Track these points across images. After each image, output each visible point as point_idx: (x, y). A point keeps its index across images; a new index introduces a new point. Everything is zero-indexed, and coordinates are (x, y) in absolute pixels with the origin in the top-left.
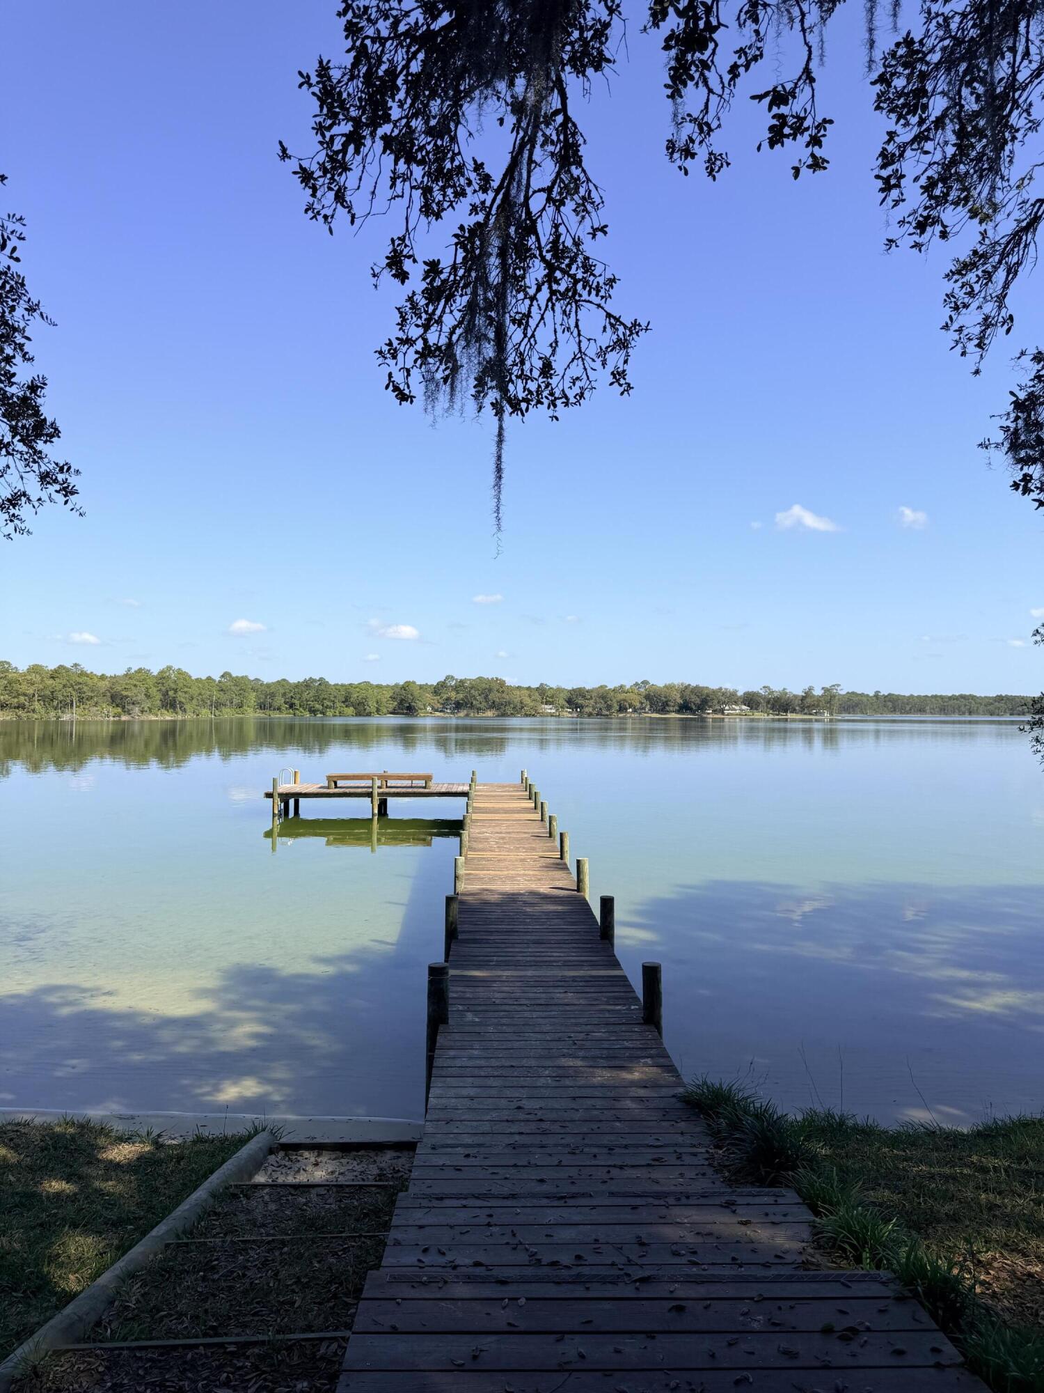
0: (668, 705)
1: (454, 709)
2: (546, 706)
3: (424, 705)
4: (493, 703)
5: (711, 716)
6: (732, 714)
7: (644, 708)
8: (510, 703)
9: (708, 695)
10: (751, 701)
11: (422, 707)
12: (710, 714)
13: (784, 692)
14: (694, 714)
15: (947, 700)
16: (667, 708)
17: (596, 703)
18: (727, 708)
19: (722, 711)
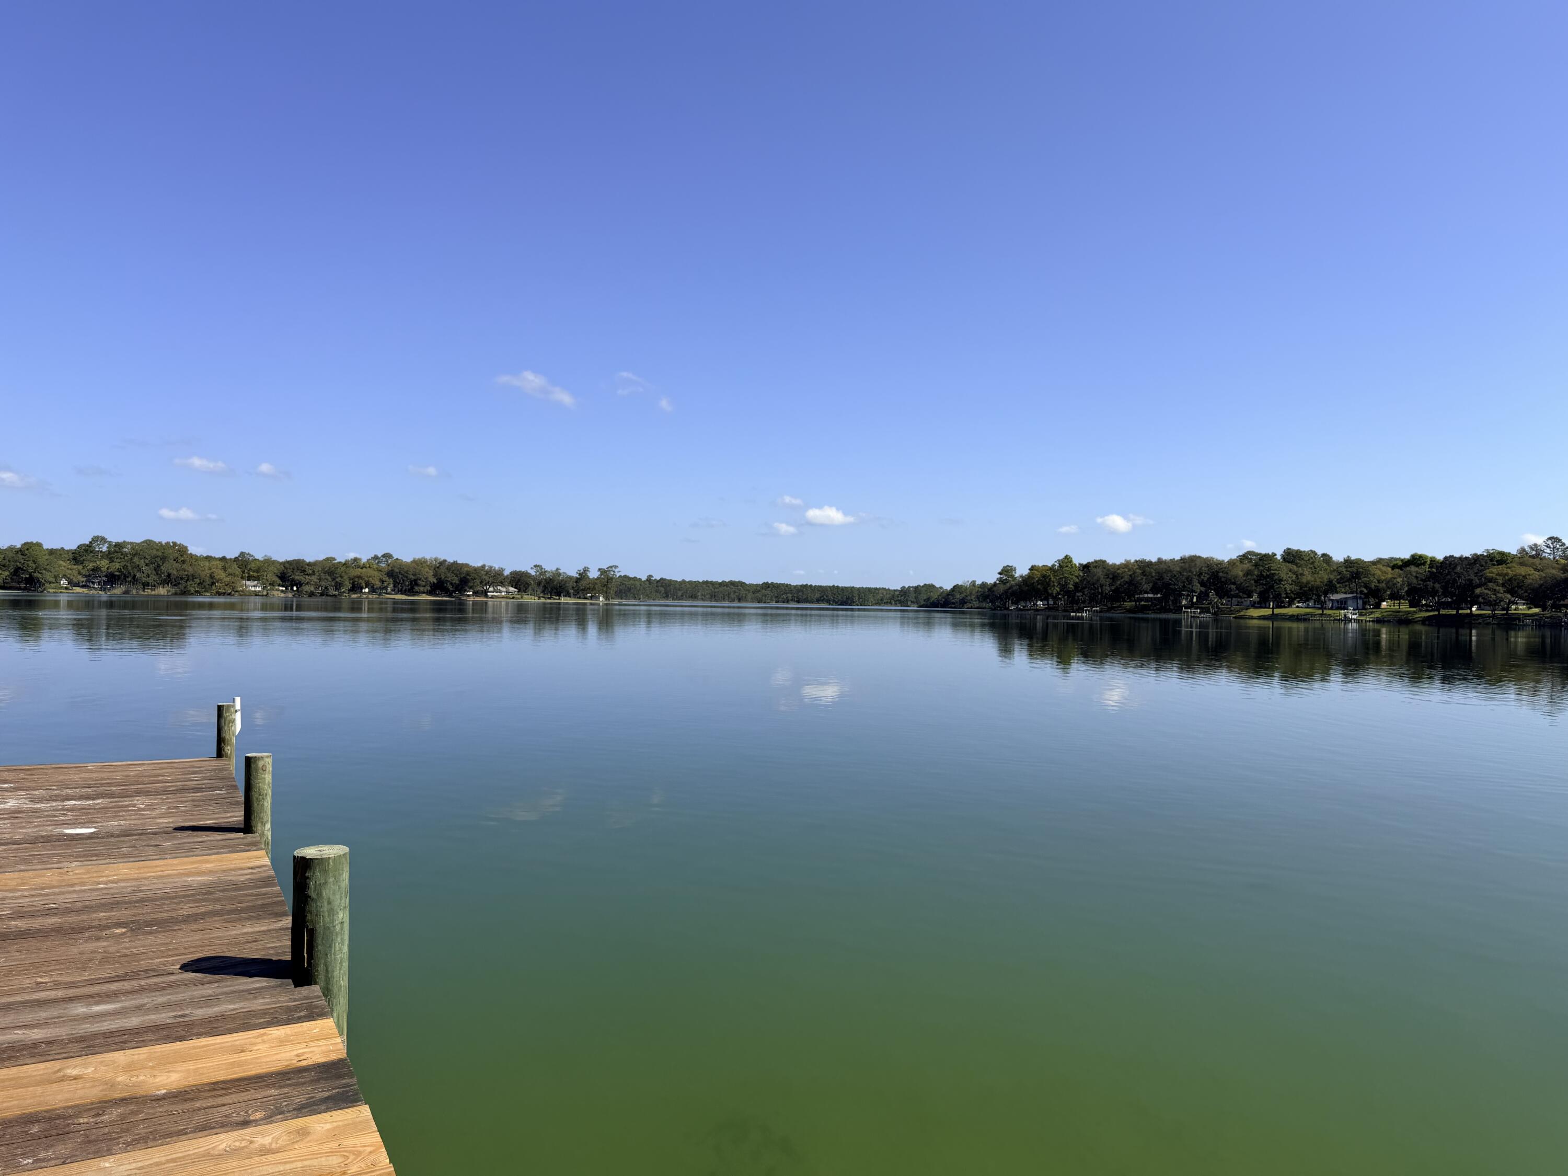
0: (417, 585)
1: (105, 583)
2: (248, 583)
3: (56, 577)
4: (169, 575)
5: (472, 599)
6: (497, 597)
7: (386, 588)
8: (194, 577)
9: (468, 574)
10: (519, 581)
11: (53, 580)
12: (470, 597)
13: (557, 573)
14: (450, 596)
15: (717, 586)
16: (416, 588)
17: (320, 579)
18: (491, 589)
19: (485, 594)
